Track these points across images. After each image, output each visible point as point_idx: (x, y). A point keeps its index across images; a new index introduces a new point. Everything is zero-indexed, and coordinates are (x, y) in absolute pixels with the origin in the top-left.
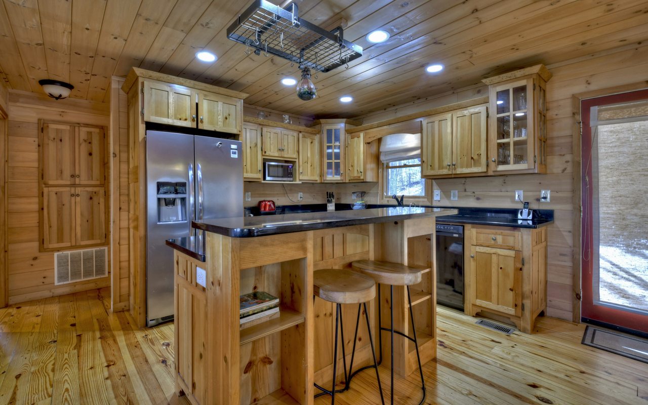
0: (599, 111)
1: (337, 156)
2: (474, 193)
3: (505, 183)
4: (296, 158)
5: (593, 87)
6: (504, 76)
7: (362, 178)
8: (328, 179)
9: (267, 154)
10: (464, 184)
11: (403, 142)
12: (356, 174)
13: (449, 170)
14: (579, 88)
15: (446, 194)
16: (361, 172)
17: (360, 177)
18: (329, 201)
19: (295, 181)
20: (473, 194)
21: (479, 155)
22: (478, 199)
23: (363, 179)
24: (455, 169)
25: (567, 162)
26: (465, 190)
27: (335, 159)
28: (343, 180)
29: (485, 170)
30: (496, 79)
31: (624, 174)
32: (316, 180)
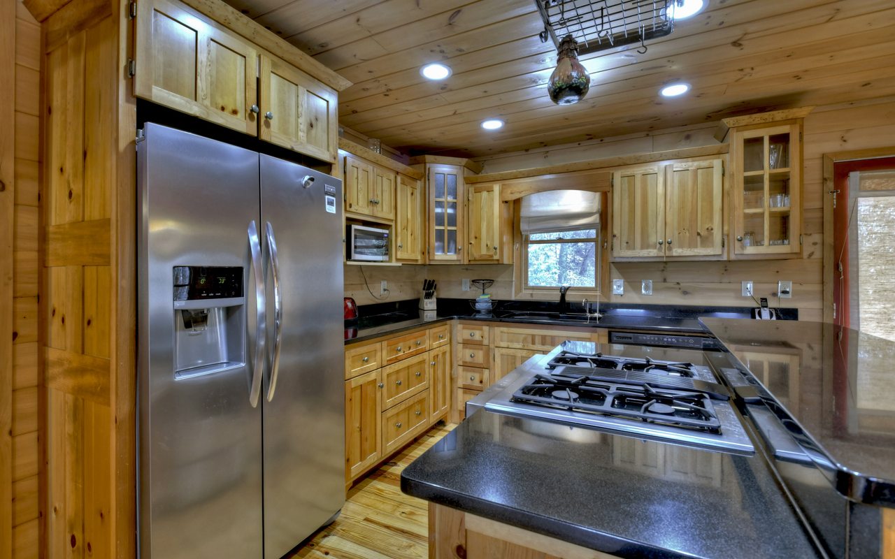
0: (862, 178)
1: (452, 220)
2: (678, 283)
3: (726, 270)
4: (392, 220)
5: (850, 146)
6: (757, 118)
7: (496, 257)
8: (436, 258)
9: (353, 209)
10: (663, 270)
11: (560, 203)
12: (484, 251)
13: (660, 249)
14: (832, 146)
15: (633, 285)
16: (495, 249)
17: (492, 256)
18: (429, 296)
19: (391, 262)
20: (677, 286)
21: (710, 230)
22: (685, 293)
23: (498, 260)
24: (670, 249)
25: (815, 244)
26: (665, 280)
27: (449, 225)
28: (460, 260)
29: (720, 253)
30: (744, 119)
31: (890, 262)
32: (417, 260)
